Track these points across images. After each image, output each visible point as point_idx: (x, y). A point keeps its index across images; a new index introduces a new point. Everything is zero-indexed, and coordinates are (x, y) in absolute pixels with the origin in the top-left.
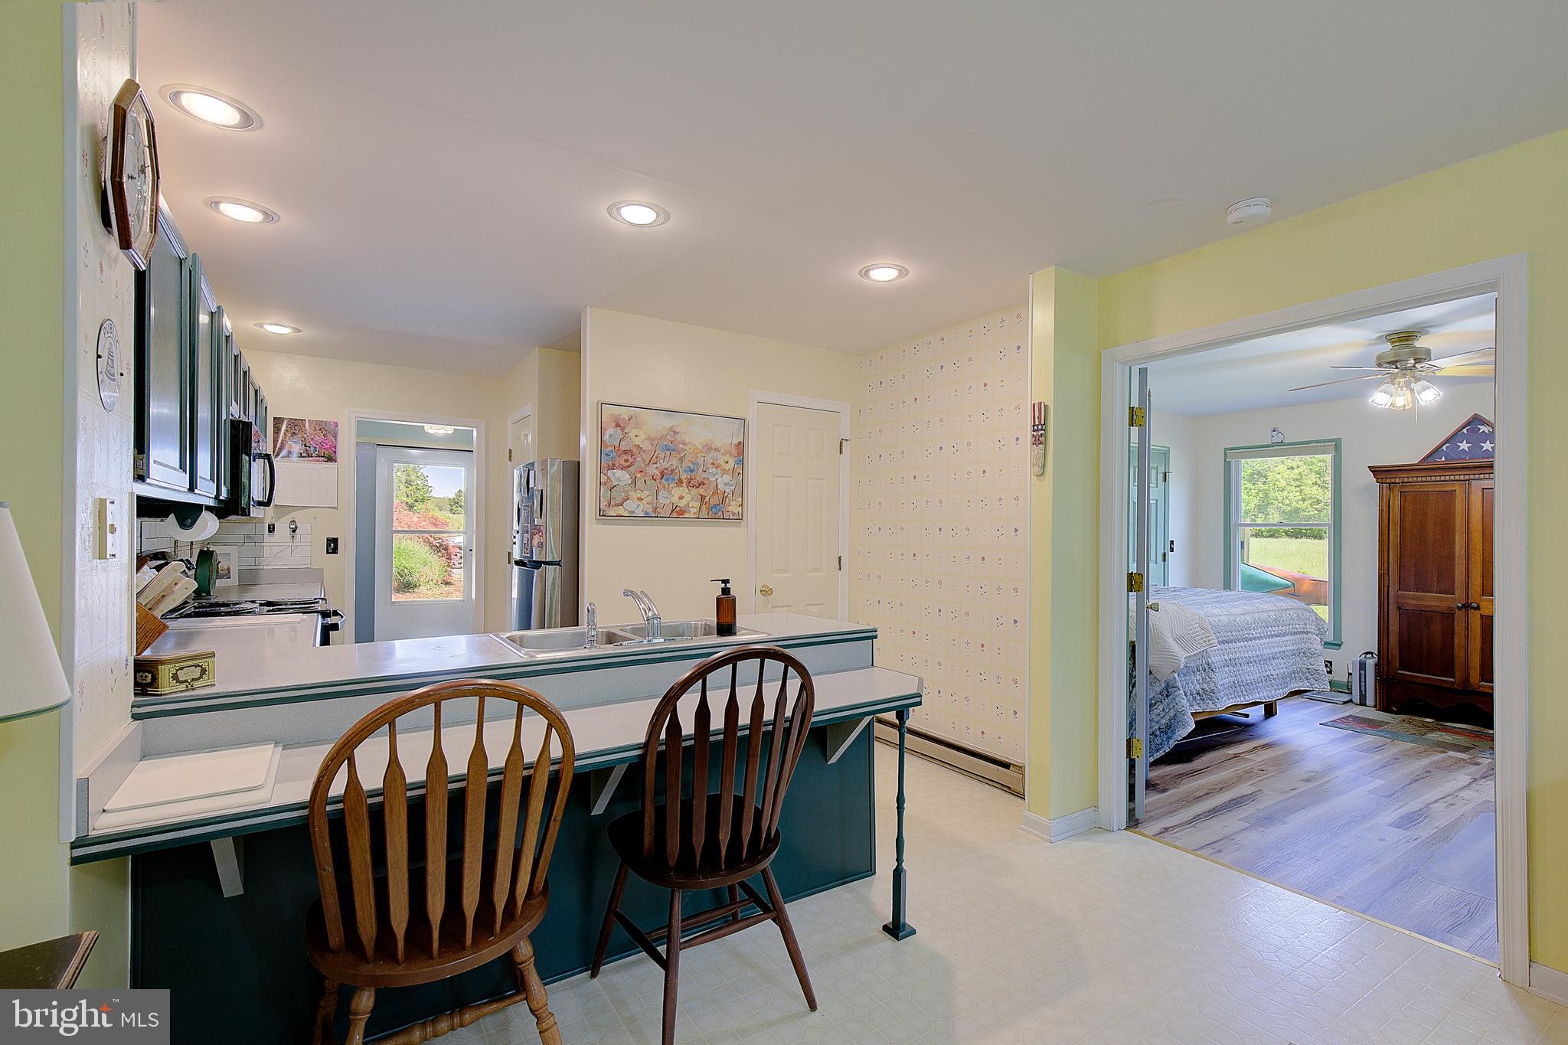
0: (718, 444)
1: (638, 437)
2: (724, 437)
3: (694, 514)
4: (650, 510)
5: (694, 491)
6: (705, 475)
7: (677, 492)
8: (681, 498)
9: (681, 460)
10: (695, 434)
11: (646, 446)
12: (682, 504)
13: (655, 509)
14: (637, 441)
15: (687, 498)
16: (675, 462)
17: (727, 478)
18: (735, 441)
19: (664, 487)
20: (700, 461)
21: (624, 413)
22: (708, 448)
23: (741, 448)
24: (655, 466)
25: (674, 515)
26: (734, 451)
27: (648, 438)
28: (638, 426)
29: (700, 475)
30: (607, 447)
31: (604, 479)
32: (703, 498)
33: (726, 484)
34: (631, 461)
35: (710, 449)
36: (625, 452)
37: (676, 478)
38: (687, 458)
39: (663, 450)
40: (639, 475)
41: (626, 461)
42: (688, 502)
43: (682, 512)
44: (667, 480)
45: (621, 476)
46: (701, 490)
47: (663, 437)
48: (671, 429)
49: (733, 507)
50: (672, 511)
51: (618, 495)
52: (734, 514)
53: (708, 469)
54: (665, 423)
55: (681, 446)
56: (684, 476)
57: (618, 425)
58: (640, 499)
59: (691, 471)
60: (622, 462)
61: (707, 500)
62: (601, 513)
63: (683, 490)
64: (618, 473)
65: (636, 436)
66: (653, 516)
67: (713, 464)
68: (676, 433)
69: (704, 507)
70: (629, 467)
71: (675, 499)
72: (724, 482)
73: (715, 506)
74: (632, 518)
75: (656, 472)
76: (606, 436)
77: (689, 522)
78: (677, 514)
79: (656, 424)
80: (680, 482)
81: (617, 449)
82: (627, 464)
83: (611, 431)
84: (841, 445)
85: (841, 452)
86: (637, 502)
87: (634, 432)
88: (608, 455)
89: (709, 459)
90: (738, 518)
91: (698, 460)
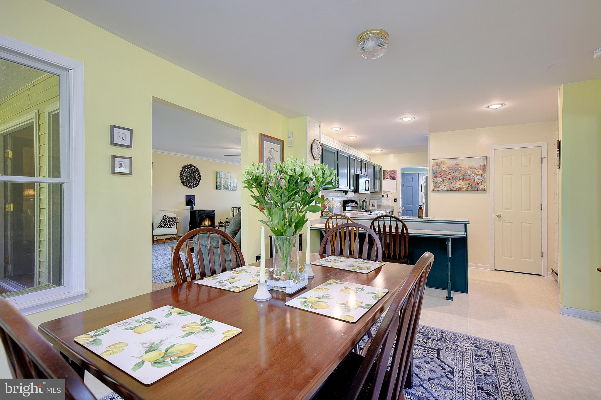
0: (475, 167)
1: (444, 167)
2: (477, 164)
3: (465, 189)
4: (449, 188)
5: (465, 182)
6: (469, 177)
7: (458, 183)
8: (460, 184)
9: (460, 173)
10: (465, 165)
11: (447, 170)
12: (460, 186)
13: (450, 188)
14: (444, 169)
15: (462, 185)
16: (457, 174)
17: (478, 177)
18: (482, 164)
19: (454, 181)
21: (439, 161)
22: (470, 168)
23: (485, 167)
24: (450, 175)
25: (458, 190)
26: (482, 168)
27: (448, 167)
28: (444, 164)
29: (467, 177)
30: (434, 171)
31: (433, 180)
32: (469, 184)
33: (478, 179)
34: (442, 174)
36: (440, 172)
37: (458, 178)
38: (462, 172)
39: (453, 171)
40: (444, 179)
41: (440, 175)
42: (463, 186)
43: (460, 189)
44: (454, 179)
45: (439, 179)
46: (468, 182)
47: (453, 166)
49: (482, 187)
50: (457, 189)
51: (438, 185)
52: (482, 189)
53: (471, 175)
54: (454, 162)
55: (460, 168)
56: (461, 178)
57: (437, 165)
58: (445, 186)
59: (464, 176)
60: (439, 175)
61: (470, 185)
62: (433, 190)
63: (461, 182)
64: (438, 178)
65: (443, 167)
66: (450, 190)
67: (473, 173)
68: (457, 165)
69: (469, 187)
70: (441, 176)
71: (458, 185)
73: (474, 186)
74: (442, 191)
75: (451, 177)
76: (434, 169)
77: (464, 192)
78: (459, 189)
79: (450, 163)
80: (460, 180)
81: (437, 172)
82: (440, 176)
83: (435, 167)
84: (542, 160)
85: (542, 162)
86: (444, 187)
87: (443, 166)
88: (434, 174)
89: (471, 171)
90: (485, 190)
91: (466, 172)
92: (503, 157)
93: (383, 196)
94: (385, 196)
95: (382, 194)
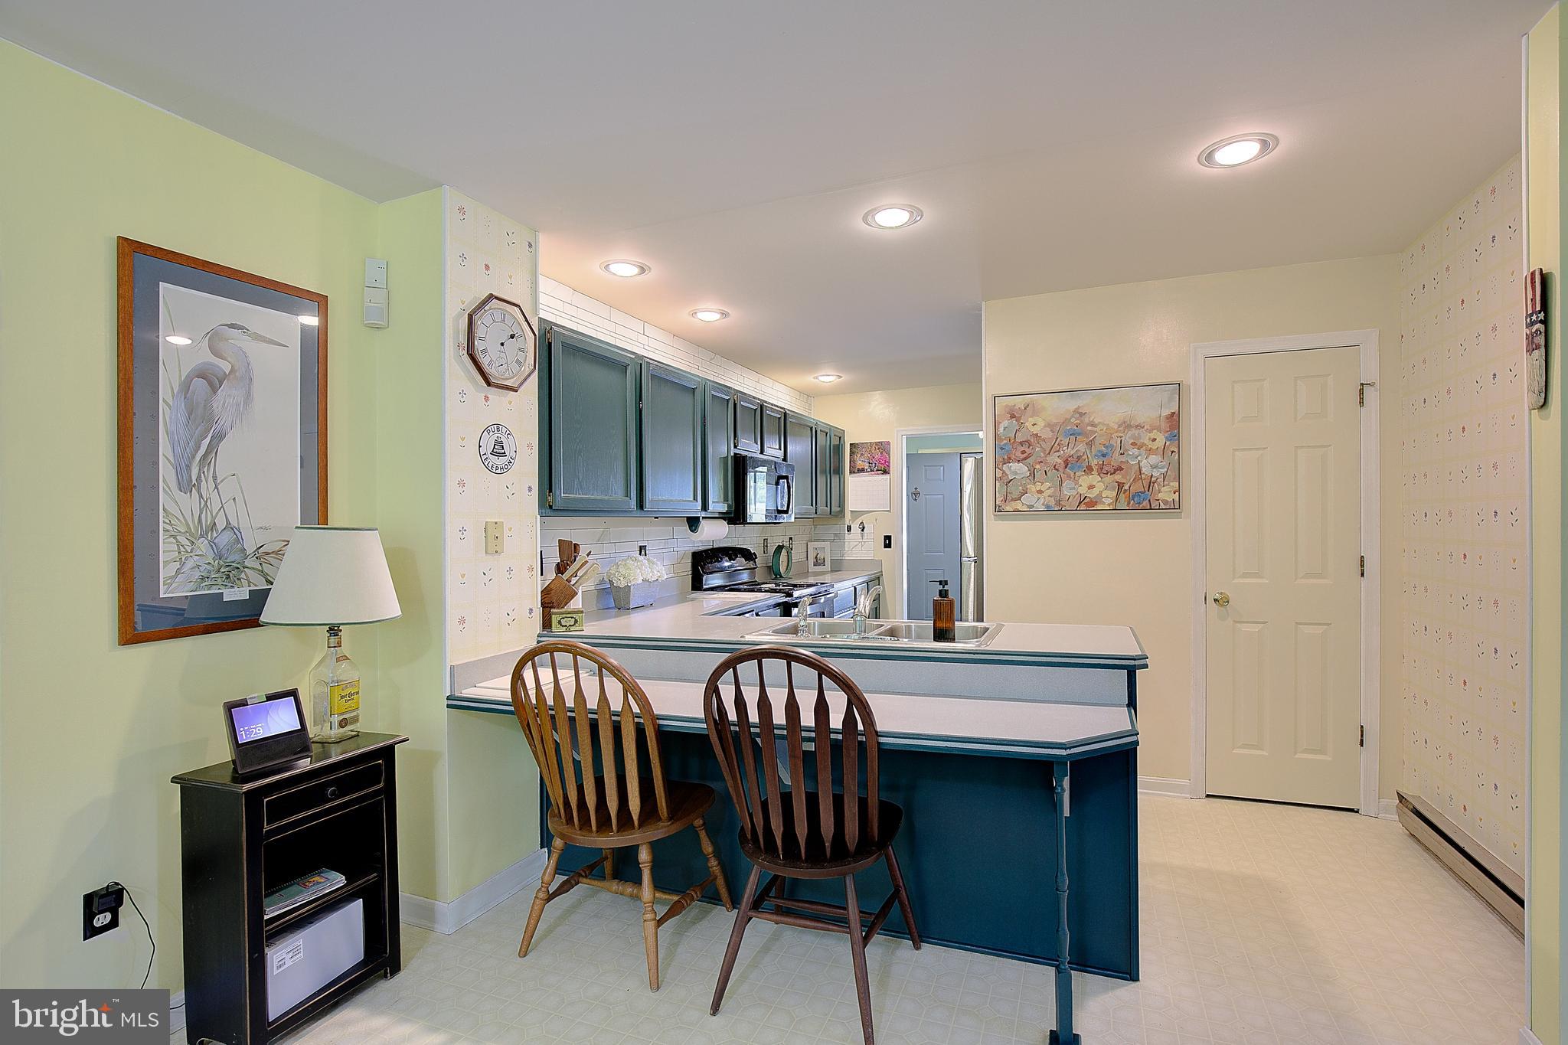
0: (1140, 420)
1: (1036, 425)
2: (1149, 410)
3: (1109, 505)
4: (1052, 502)
5: (1108, 478)
6: (1123, 458)
7: (1085, 481)
8: (1091, 487)
9: (1090, 444)
10: (1107, 413)
11: (1047, 434)
12: (1093, 494)
13: (1058, 502)
14: (1035, 430)
15: (1099, 487)
16: (1081, 447)
17: (1154, 459)
18: (1166, 412)
19: (1069, 476)
20: (1116, 442)
21: (1020, 402)
22: (1126, 425)
23: (1174, 423)
24: (1058, 454)
25: (1083, 507)
26: (1164, 425)
27: (1049, 425)
28: (1035, 413)
29: (1116, 459)
30: (1002, 440)
31: (999, 474)
32: (1120, 485)
33: (1153, 467)
34: (1028, 451)
35: (1129, 427)
36: (1021, 444)
37: (1085, 464)
38: (1099, 441)
39: (1066, 436)
40: (1038, 467)
41: (1023, 452)
42: (1101, 492)
43: (1092, 503)
44: (1072, 469)
45: (1019, 469)
46: (1118, 477)
47: (1066, 421)
48: (1076, 411)
49: (1165, 494)
50: (1080, 503)
51: (1015, 490)
52: (1166, 502)
53: (1127, 450)
54: (1069, 405)
55: (1089, 428)
56: (1094, 462)
57: (1012, 416)
58: (1040, 492)
59: (1104, 455)
60: (1019, 454)
61: (1126, 487)
62: (998, 509)
63: (1094, 478)
64: (1014, 466)
65: (1034, 425)
66: (1057, 509)
67: (1133, 444)
68: (1082, 414)
69: (1122, 496)
70: (1025, 459)
71: (1083, 490)
72: (1149, 464)
73: (1138, 494)
74: (1031, 513)
75: (1059, 461)
76: (1001, 430)
77: (1103, 514)
78: (1087, 505)
79: (1058, 408)
80: (1090, 469)
81: (1013, 441)
82: (1025, 455)
83: (1005, 423)
84: (1361, 392)
85: (1361, 403)
86: (1036, 496)
87: (1031, 420)
88: (1002, 449)
89: (1128, 439)
90: (1174, 508)
91: (1112, 442)
92: (1233, 387)
93: (849, 529)
94: (855, 528)
95: (847, 523)
